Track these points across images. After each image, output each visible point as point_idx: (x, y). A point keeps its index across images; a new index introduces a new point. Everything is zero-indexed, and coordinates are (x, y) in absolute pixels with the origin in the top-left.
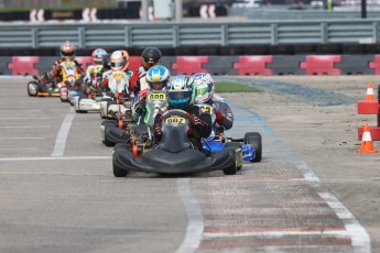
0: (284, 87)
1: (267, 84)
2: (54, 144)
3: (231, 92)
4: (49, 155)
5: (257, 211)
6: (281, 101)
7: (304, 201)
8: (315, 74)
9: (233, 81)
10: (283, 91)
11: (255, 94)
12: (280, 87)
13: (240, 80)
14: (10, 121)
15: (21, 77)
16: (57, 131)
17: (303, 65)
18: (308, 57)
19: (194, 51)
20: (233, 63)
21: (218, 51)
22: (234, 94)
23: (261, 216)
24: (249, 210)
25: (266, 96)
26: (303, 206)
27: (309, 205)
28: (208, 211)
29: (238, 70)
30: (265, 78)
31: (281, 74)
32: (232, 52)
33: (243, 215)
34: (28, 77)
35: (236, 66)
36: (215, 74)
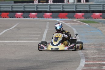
3: (91, 23)
5: (100, 56)
9: (91, 20)
11: (98, 24)
12: (104, 22)
13: (93, 20)
14: (30, 31)
15: (32, 19)
16: (43, 33)
19: (80, 12)
21: (86, 12)
22: (92, 24)
23: (101, 58)
24: (98, 56)
25: (101, 24)
28: (86, 56)
30: (100, 19)
31: (104, 18)
32: (91, 12)
34: (34, 19)
35: (92, 16)
36: (86, 18)
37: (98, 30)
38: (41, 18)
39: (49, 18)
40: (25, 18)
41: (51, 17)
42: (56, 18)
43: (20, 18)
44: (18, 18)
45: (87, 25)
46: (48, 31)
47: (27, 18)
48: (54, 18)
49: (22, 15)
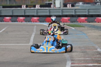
0: (91, 26)
1: (86, 25)
2: (30, 40)
4: (29, 43)
5: (85, 59)
6: (90, 29)
7: (98, 56)
8: (99, 22)
9: (77, 24)
10: (90, 27)
11: (83, 28)
12: (90, 26)
13: (79, 24)
15: (20, 23)
17: (95, 20)
18: (97, 18)
19: (66, 16)
20: (77, 19)
21: (72, 16)
22: (77, 28)
23: (86, 60)
24: (83, 58)
25: (86, 28)
26: (97, 57)
27: (99, 57)
28: (72, 59)
29: (78, 21)
30: (85, 23)
31: (90, 22)
32: (76, 16)
33: (81, 60)
34: (22, 23)
35: (78, 20)
36: (72, 22)
37: (84, 33)
38: (29, 22)
39: (36, 22)
40: (13, 22)
41: (38, 21)
42: (43, 22)
43: (8, 22)
44: (6, 22)
45: (73, 28)
46: (35, 35)
47: (15, 22)
48: (41, 22)
49: (10, 19)
